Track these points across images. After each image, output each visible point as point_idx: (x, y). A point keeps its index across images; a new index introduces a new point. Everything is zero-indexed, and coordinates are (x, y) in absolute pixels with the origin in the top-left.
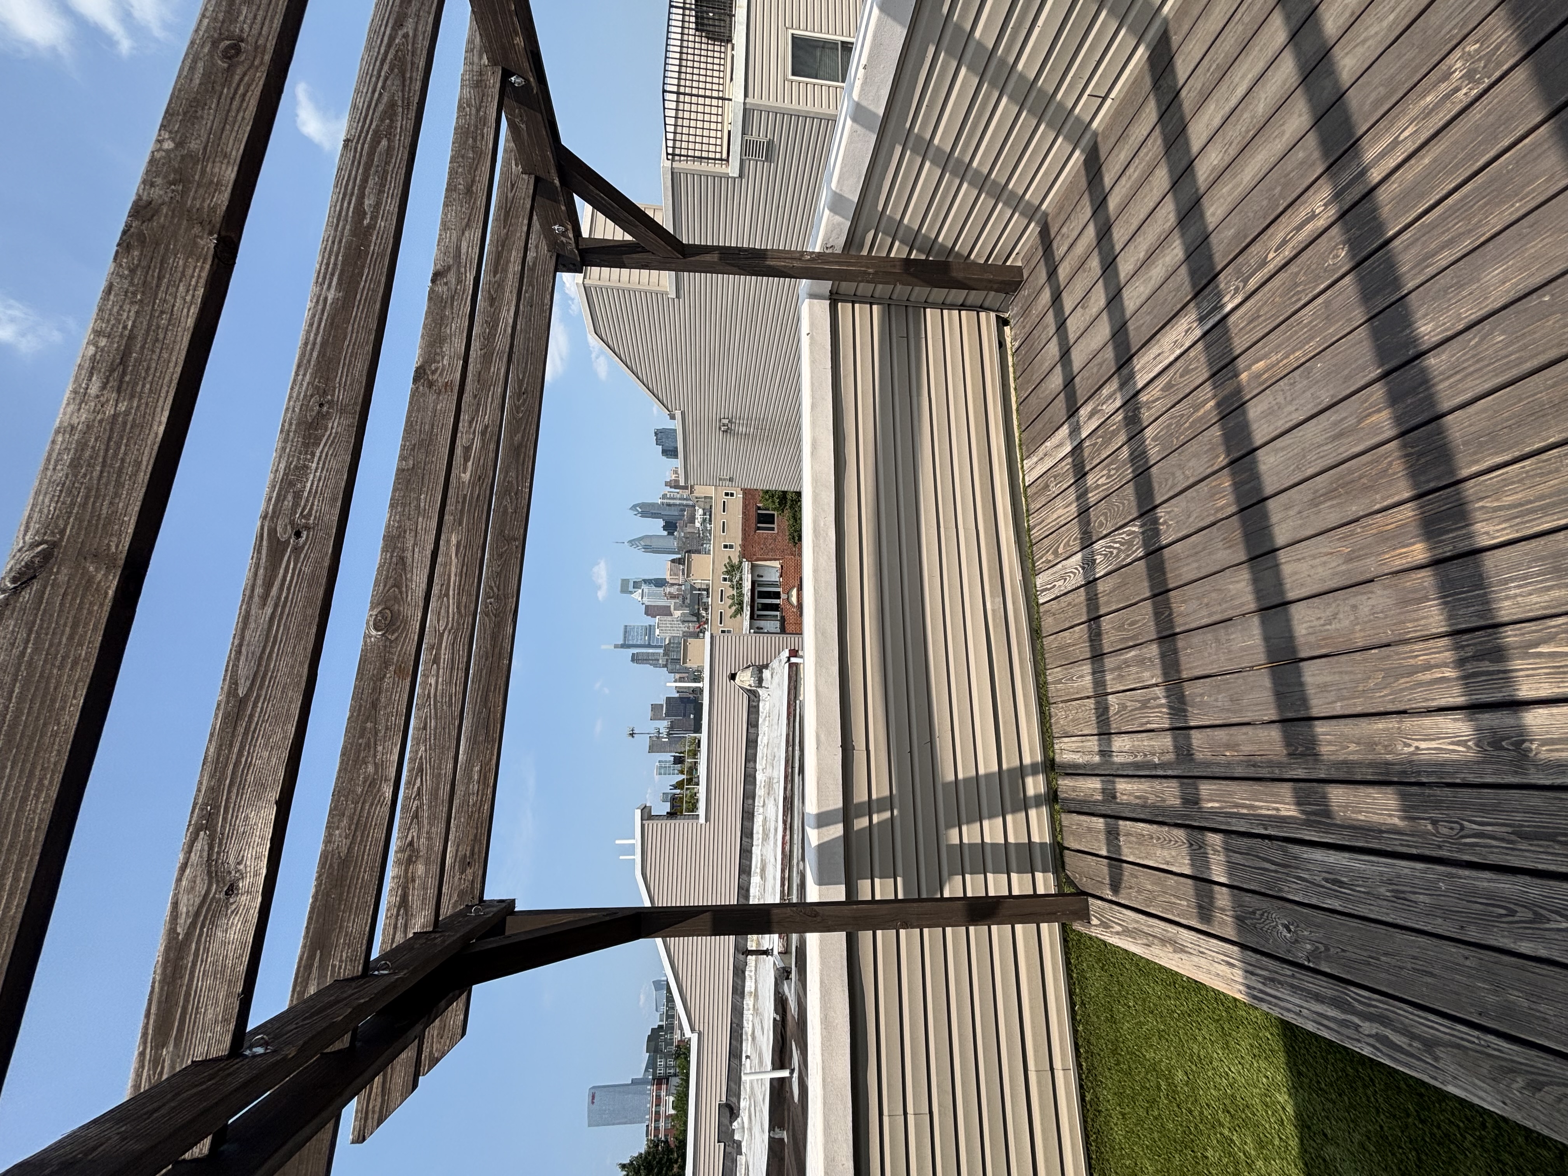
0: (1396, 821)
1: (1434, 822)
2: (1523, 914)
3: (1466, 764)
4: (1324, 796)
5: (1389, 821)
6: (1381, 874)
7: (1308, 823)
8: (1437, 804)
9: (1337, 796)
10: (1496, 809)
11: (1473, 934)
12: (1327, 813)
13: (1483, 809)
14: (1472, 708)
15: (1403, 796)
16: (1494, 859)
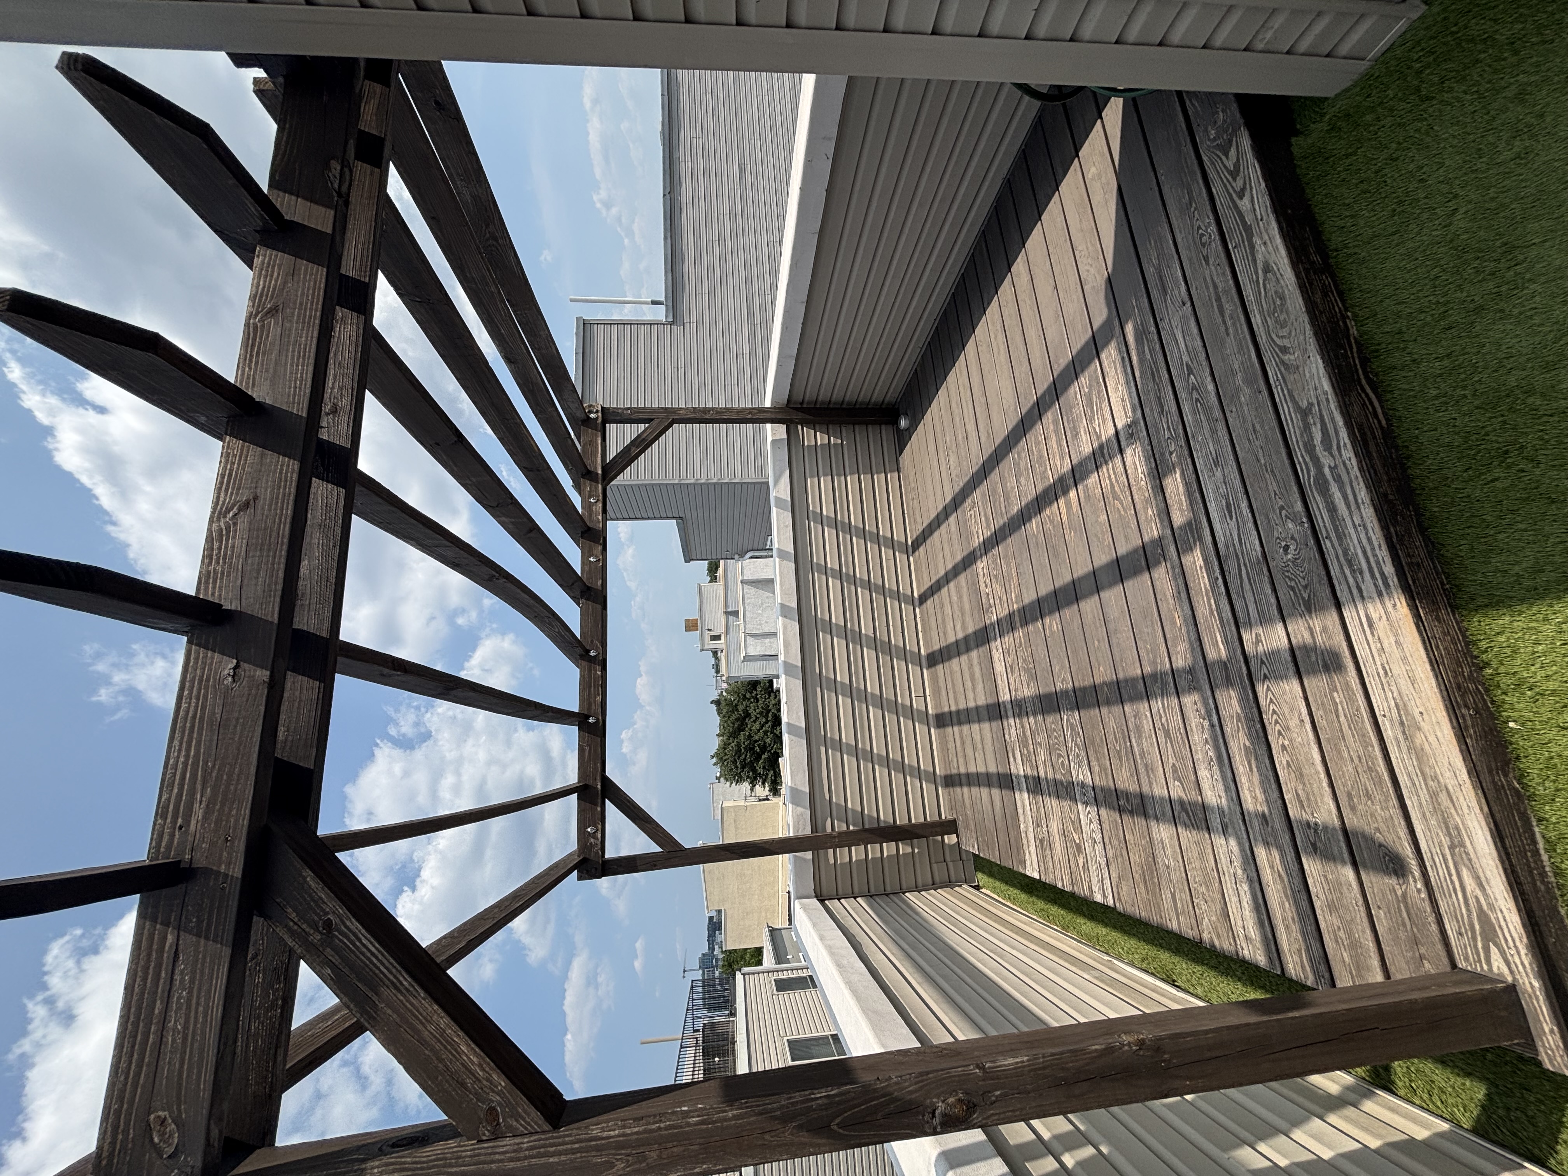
0: (1178, 475)
1: (1171, 453)
2: (1195, 395)
3: (1142, 446)
4: (1180, 528)
5: (1179, 480)
6: (1209, 477)
7: (1201, 539)
8: (1162, 454)
9: (1178, 519)
10: (1155, 425)
11: (1217, 413)
12: (1189, 523)
13: (1158, 432)
14: (1121, 452)
15: (1165, 475)
16: (1176, 418)
